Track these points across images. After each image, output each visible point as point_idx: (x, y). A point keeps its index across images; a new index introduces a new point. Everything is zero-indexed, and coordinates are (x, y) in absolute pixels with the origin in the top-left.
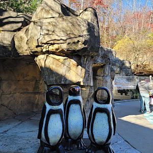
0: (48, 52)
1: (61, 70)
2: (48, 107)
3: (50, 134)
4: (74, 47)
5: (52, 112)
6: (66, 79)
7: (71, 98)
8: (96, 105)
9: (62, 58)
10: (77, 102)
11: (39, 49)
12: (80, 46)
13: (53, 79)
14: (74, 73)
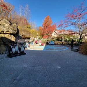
0: (6, 33)
1: (10, 38)
2: (12, 46)
3: (13, 52)
4: (14, 33)
5: (13, 47)
6: (11, 40)
7: (15, 44)
8: (21, 45)
9: (10, 35)
10: (17, 45)
11: (3, 32)
12: (16, 33)
13: (6, 41)
14: (13, 39)
